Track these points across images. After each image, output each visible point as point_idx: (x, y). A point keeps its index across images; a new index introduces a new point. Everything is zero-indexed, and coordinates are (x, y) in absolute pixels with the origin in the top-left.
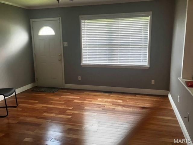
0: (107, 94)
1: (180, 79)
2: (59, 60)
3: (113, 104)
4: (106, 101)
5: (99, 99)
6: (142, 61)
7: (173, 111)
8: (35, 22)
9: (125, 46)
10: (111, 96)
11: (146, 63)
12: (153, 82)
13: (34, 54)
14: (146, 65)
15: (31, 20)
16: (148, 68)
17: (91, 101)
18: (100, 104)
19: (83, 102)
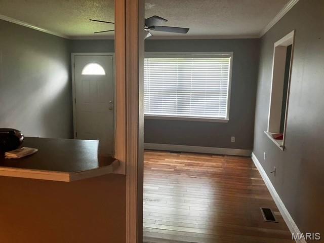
0: (176, 154)
1: (267, 132)
2: (110, 109)
3: (186, 165)
4: (176, 162)
5: (166, 160)
6: (220, 113)
7: (258, 172)
8: (77, 56)
9: (198, 93)
10: (181, 156)
11: (225, 115)
12: (233, 139)
13: (74, 101)
14: (224, 118)
15: (73, 54)
16: (227, 122)
17: (157, 162)
18: (170, 165)
19: (147, 163)
